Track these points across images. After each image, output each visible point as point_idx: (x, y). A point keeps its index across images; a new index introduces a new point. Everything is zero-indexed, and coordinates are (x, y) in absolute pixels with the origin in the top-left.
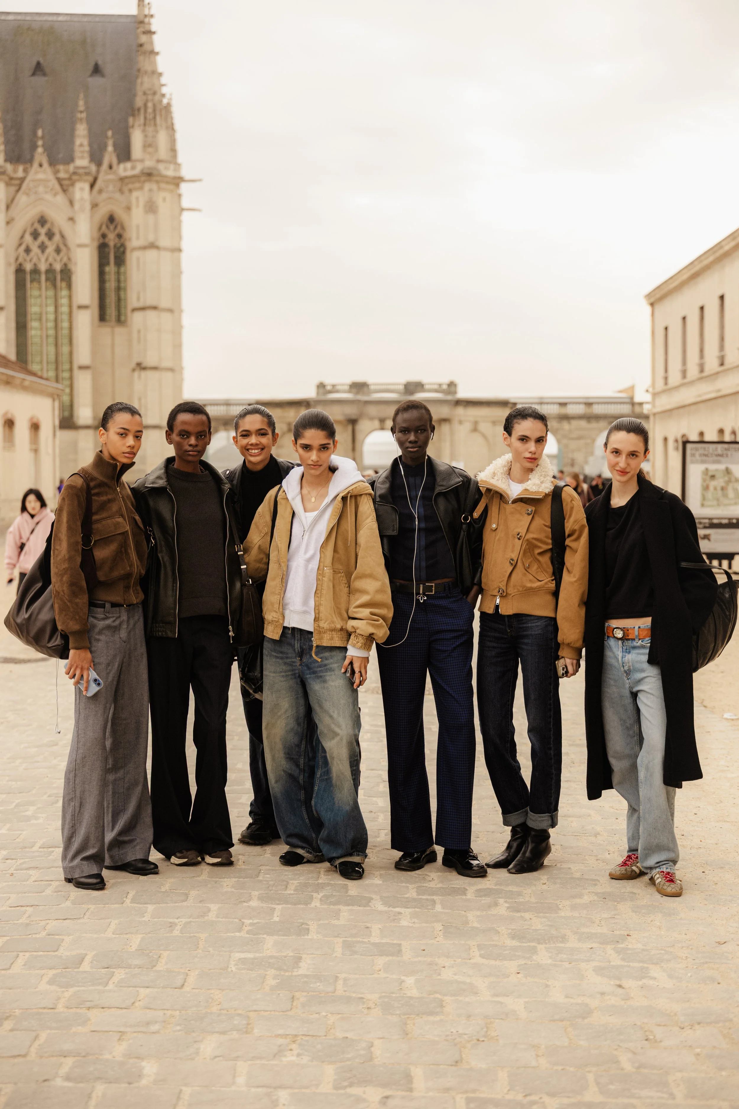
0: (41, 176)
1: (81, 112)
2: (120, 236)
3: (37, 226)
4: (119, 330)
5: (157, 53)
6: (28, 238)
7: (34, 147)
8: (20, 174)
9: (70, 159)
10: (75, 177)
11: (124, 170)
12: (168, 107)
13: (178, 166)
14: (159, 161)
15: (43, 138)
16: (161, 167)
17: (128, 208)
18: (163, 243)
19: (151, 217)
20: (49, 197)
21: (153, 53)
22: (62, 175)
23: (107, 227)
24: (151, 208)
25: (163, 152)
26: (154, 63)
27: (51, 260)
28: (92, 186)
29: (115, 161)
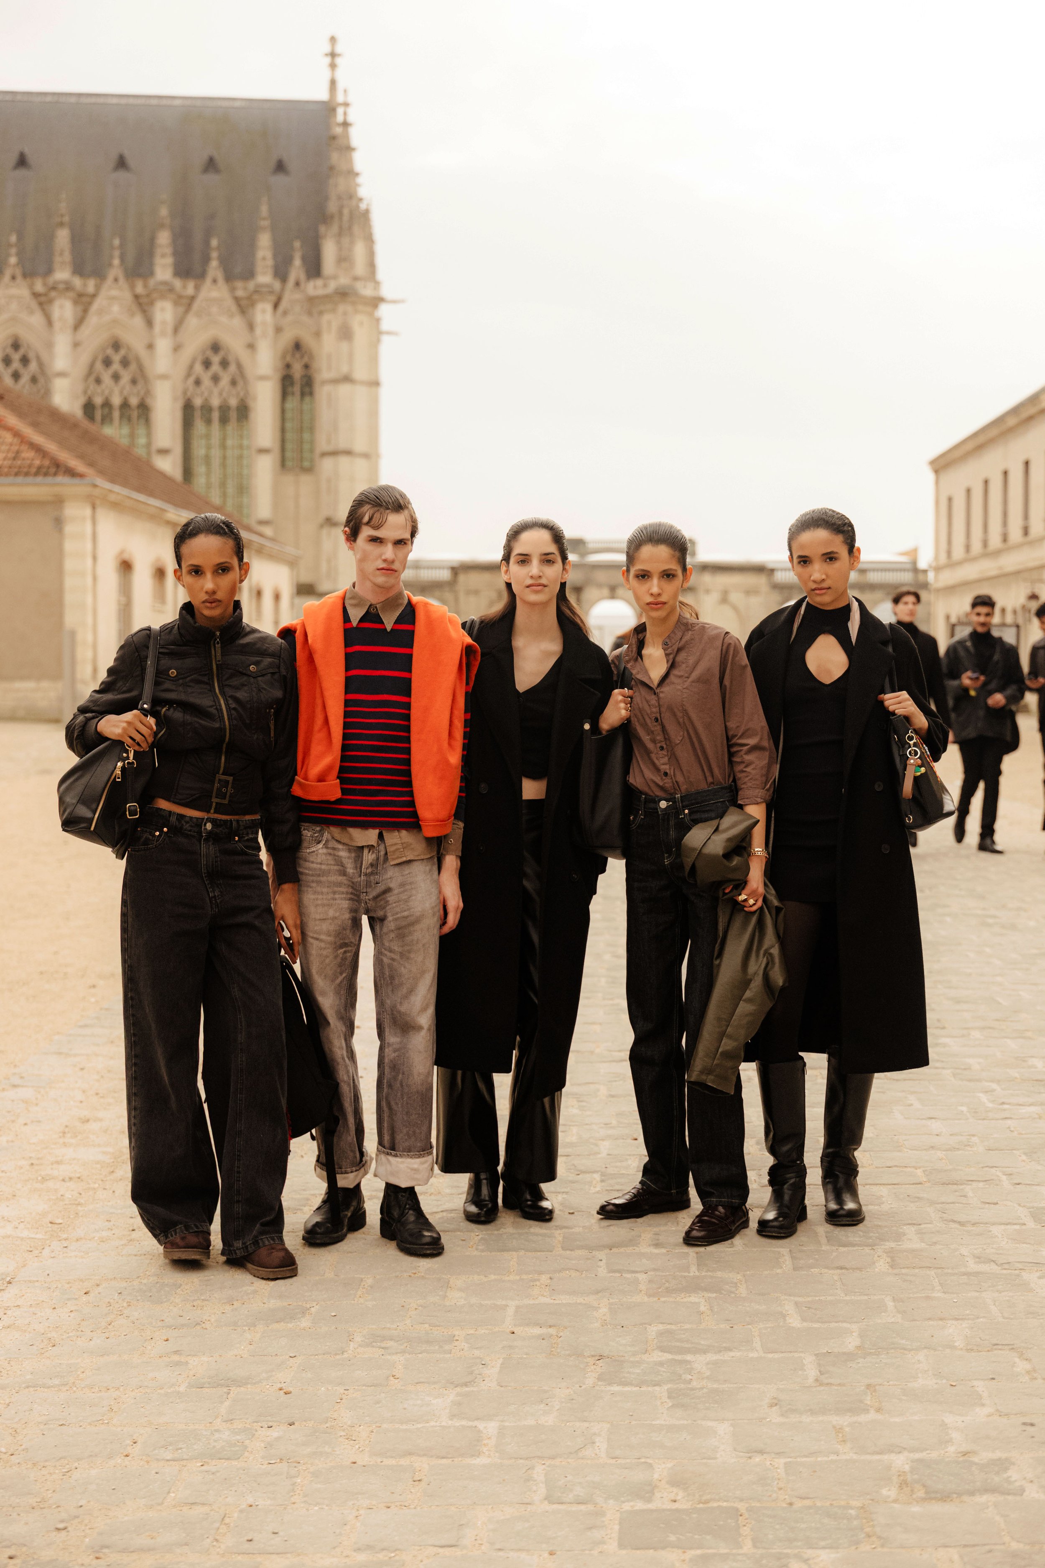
0: (215, 294)
1: (264, 219)
2: (306, 366)
3: (209, 353)
4: (305, 479)
5: (353, 149)
6: (198, 368)
7: (206, 259)
8: (190, 290)
9: (249, 274)
10: (255, 297)
11: (314, 288)
12: (366, 214)
13: (377, 284)
14: (356, 279)
15: (218, 248)
16: (359, 285)
17: (318, 334)
18: (360, 374)
19: (344, 346)
20: (223, 319)
21: (349, 149)
22: (240, 293)
23: (293, 355)
24: (346, 334)
25: (360, 268)
26: (350, 161)
27: (225, 394)
28: (276, 306)
29: (302, 276)
